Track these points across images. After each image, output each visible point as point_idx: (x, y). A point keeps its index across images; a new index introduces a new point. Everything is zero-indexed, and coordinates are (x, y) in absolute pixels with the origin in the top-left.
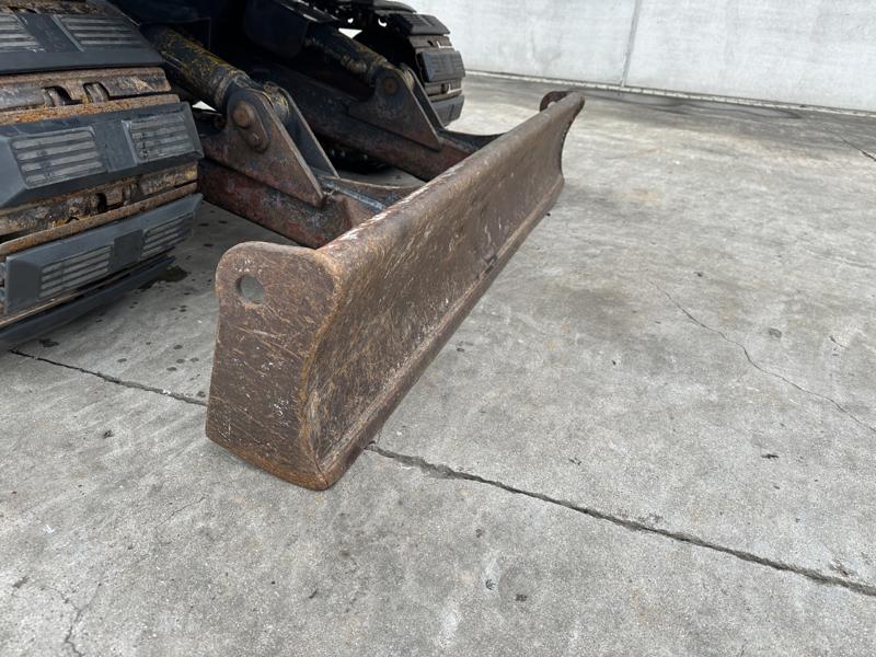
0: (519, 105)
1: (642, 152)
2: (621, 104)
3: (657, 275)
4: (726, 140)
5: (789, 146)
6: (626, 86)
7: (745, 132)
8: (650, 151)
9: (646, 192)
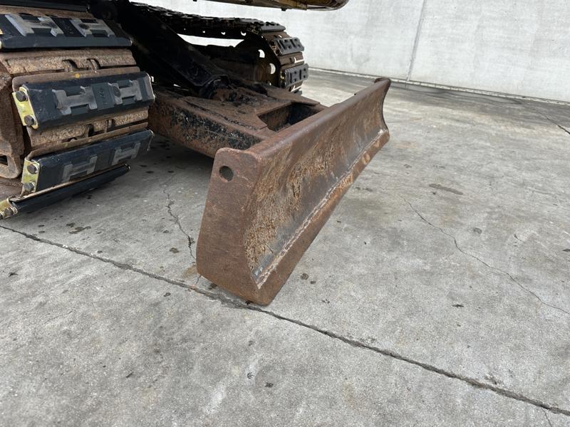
0: (338, 89)
1: (412, 119)
2: (405, 91)
3: (405, 192)
4: (469, 115)
5: (511, 120)
6: (410, 81)
7: (483, 110)
8: (418, 119)
9: (409, 143)
